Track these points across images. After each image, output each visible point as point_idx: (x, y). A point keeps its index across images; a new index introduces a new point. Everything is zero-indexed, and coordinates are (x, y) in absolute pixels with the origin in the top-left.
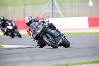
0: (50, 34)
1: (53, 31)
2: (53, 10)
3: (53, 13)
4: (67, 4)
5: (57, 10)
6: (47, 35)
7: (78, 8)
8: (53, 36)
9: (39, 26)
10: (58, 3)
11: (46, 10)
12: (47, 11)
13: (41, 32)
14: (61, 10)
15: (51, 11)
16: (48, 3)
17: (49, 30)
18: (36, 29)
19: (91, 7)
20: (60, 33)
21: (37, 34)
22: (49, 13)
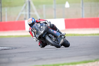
0: (53, 34)
1: (55, 32)
2: (29, 12)
3: (29, 15)
4: (44, 6)
5: (34, 12)
6: (50, 35)
7: (55, 10)
8: (55, 36)
9: (42, 27)
10: (35, 5)
11: (22, 11)
12: (24, 13)
13: (44, 32)
14: (38, 12)
15: (28, 13)
16: (24, 5)
17: (52, 30)
18: (39, 29)
19: (67, 8)
20: (61, 33)
21: (40, 34)
22: (26, 15)
